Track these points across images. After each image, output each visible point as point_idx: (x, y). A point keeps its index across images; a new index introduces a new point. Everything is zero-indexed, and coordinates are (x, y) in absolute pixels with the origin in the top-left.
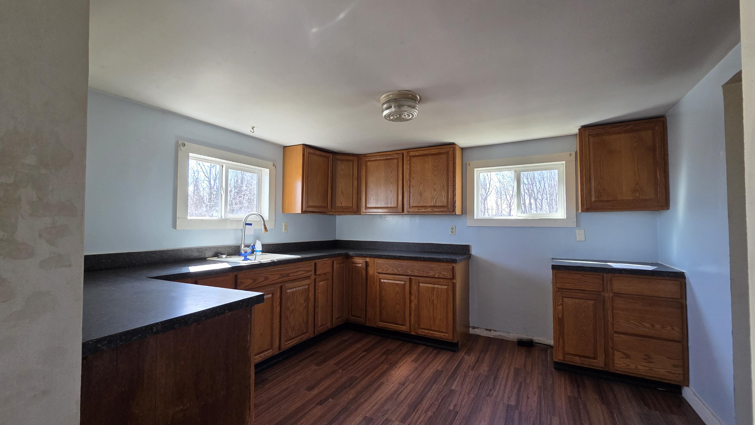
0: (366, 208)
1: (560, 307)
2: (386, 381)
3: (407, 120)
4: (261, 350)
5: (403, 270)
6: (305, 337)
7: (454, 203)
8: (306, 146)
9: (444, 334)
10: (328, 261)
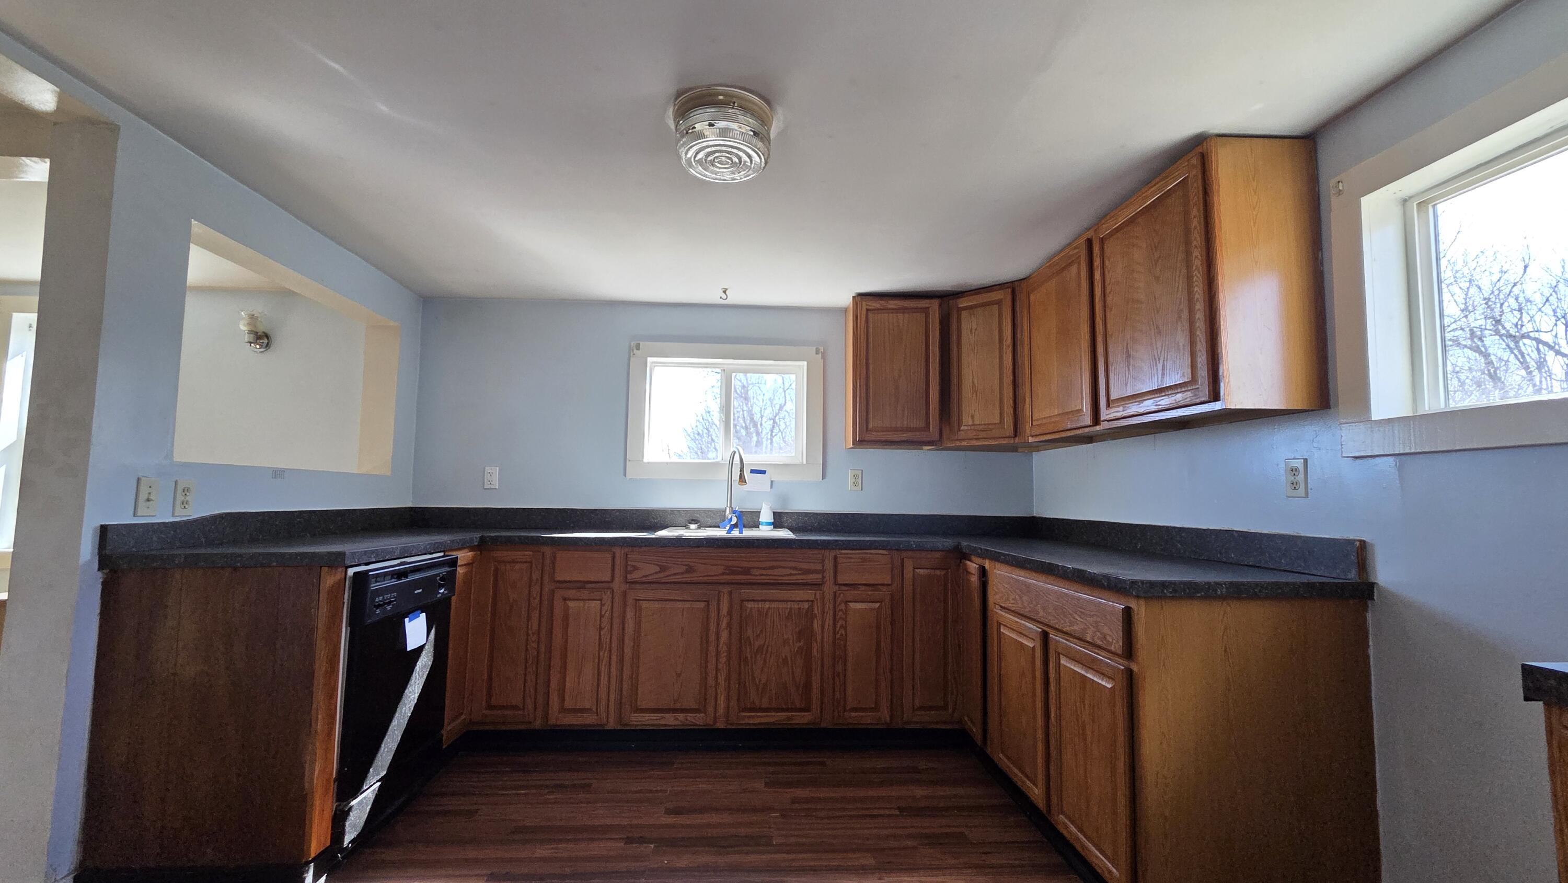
4: (678, 706)
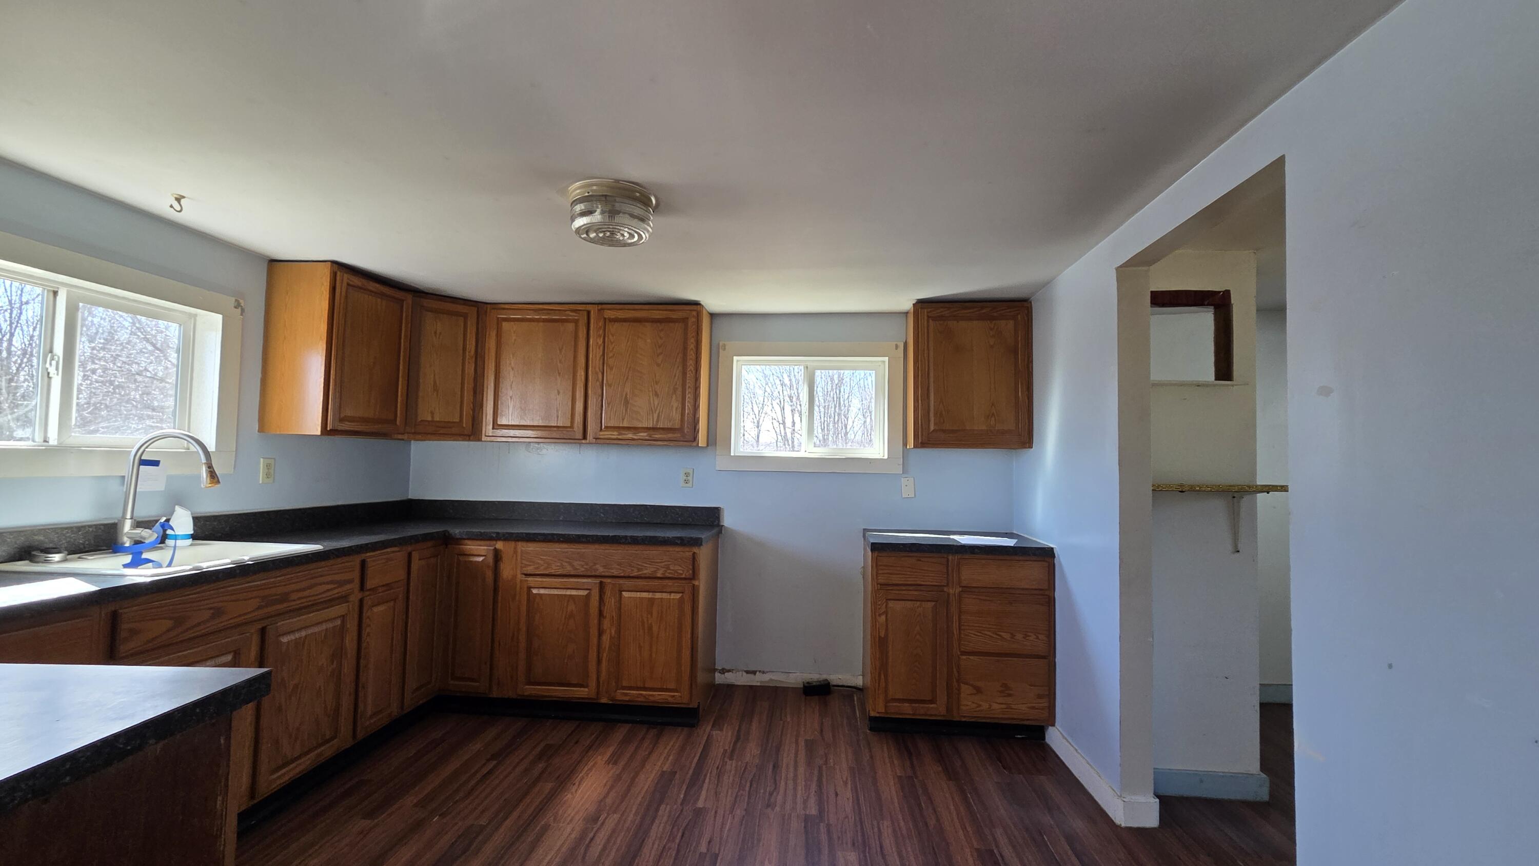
0: (496, 426)
1: (883, 617)
2: (555, 819)
3: (626, 245)
5: (587, 564)
6: (328, 751)
7: (696, 422)
8: (339, 267)
9: (672, 694)
10: (397, 555)
